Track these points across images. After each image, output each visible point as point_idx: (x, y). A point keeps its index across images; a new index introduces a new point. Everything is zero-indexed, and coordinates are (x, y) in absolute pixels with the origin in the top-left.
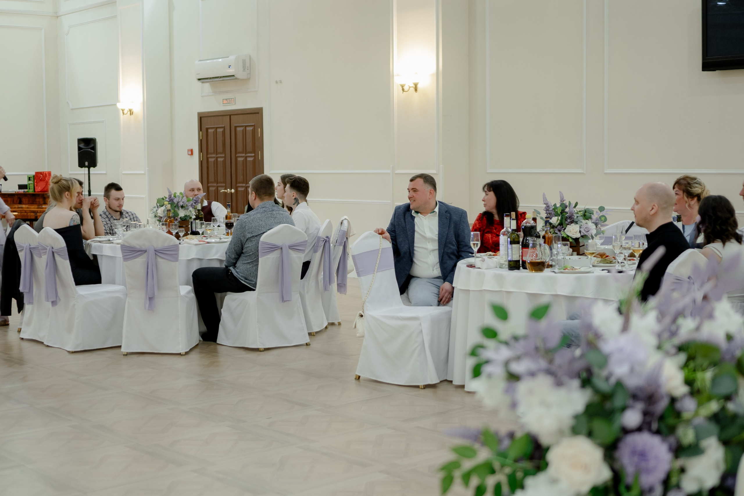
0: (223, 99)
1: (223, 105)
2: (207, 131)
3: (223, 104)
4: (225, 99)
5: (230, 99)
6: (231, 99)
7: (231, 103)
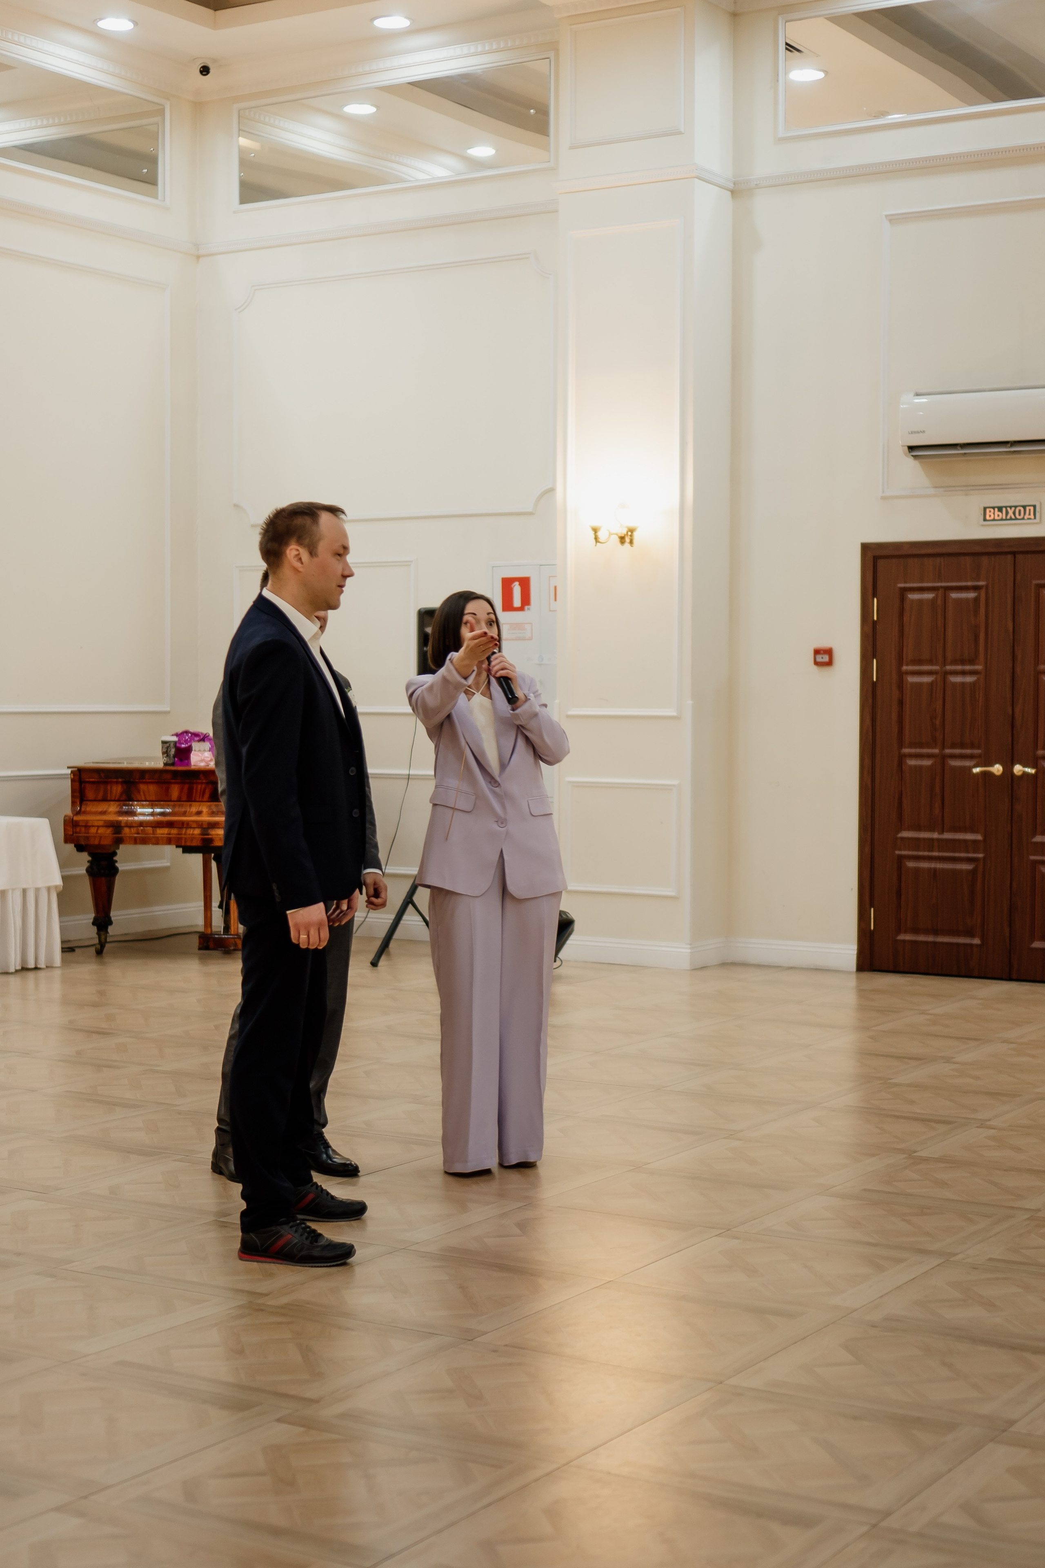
0: (985, 509)
1: (983, 525)
2: (903, 599)
3: (985, 520)
4: (994, 508)
5: (1016, 507)
6: (1024, 507)
7: (1023, 519)
